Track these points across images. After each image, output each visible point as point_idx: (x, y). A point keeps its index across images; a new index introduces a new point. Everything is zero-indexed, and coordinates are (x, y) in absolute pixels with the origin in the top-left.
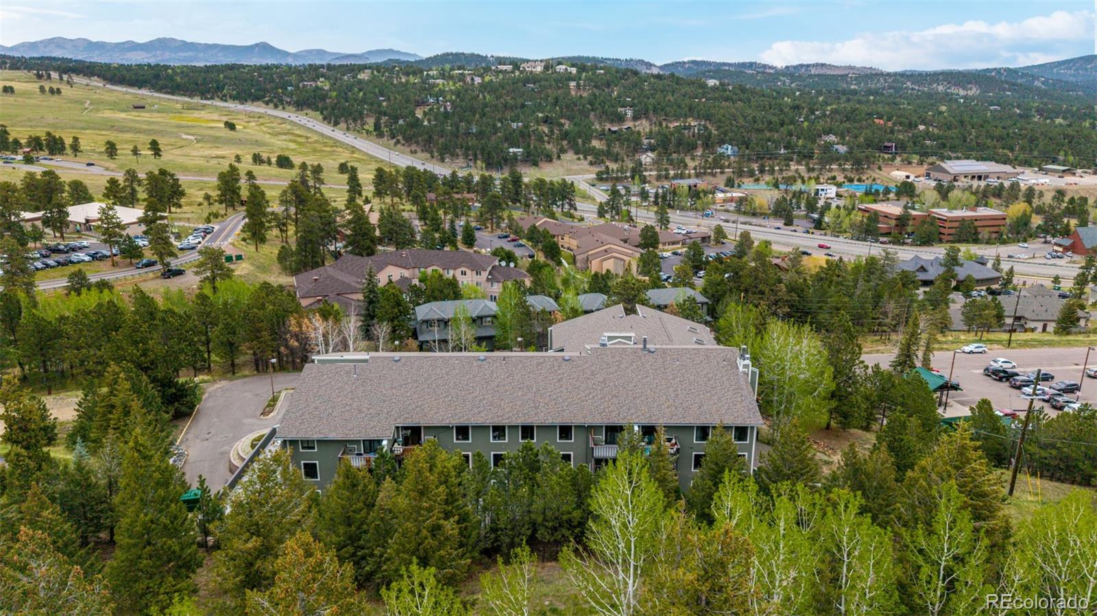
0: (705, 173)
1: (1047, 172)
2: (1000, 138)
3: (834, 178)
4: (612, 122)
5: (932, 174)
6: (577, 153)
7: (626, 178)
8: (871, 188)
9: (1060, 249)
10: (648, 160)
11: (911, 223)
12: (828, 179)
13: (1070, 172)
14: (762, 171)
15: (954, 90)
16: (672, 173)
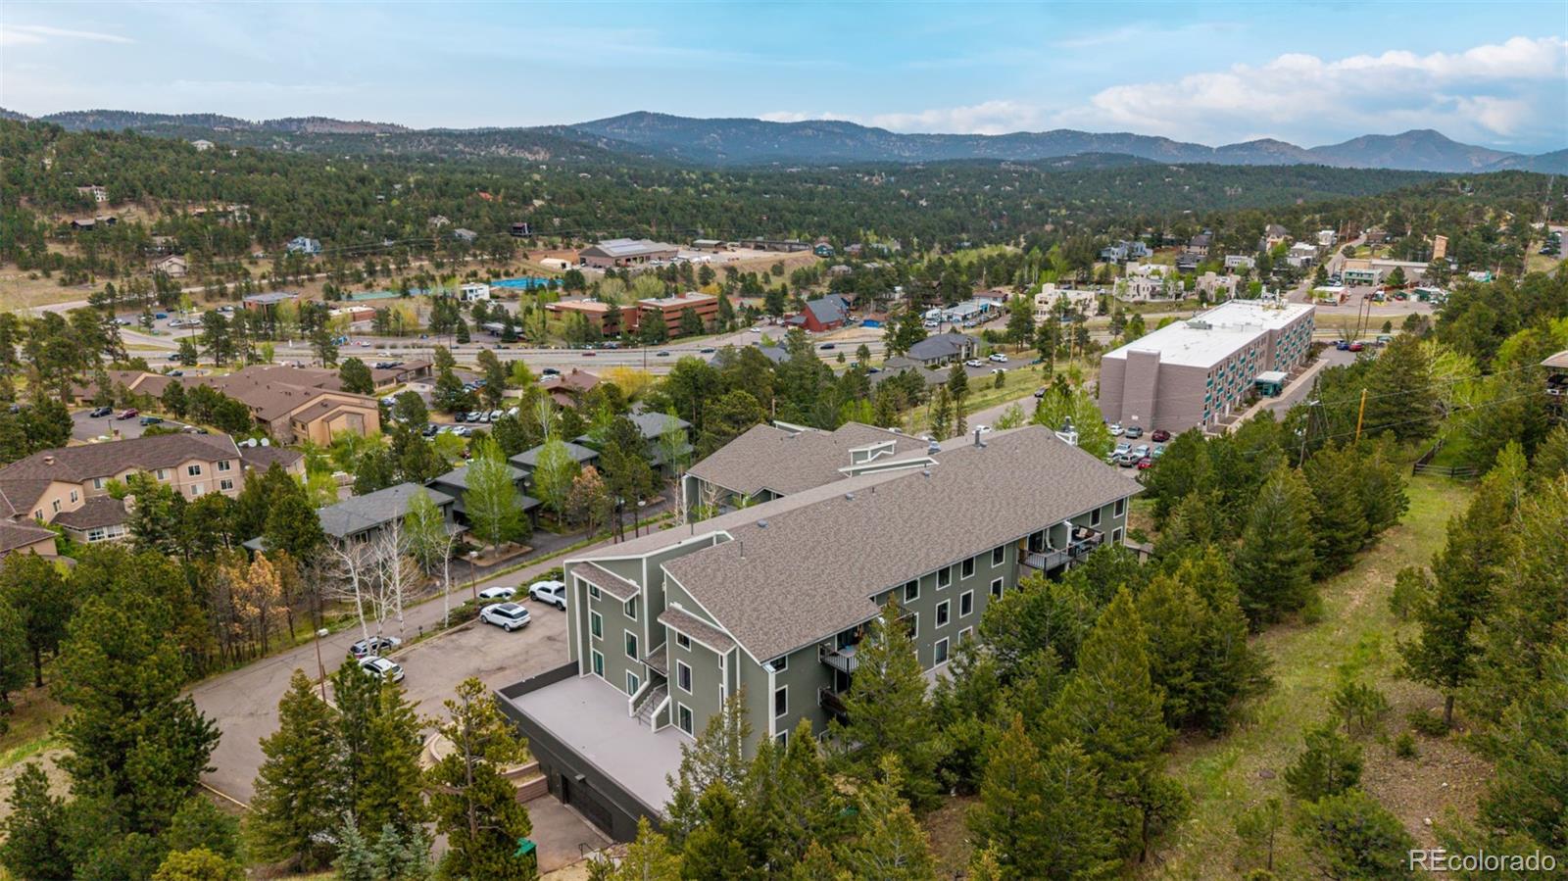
0: (285, 283)
1: (700, 248)
2: (632, 212)
3: (475, 274)
4: (71, 210)
5: (588, 259)
6: (25, 267)
7: (148, 301)
8: (533, 283)
9: (797, 328)
10: (176, 269)
11: (622, 319)
12: (468, 276)
13: (720, 247)
14: (372, 272)
15: (519, 154)
16: (230, 286)
